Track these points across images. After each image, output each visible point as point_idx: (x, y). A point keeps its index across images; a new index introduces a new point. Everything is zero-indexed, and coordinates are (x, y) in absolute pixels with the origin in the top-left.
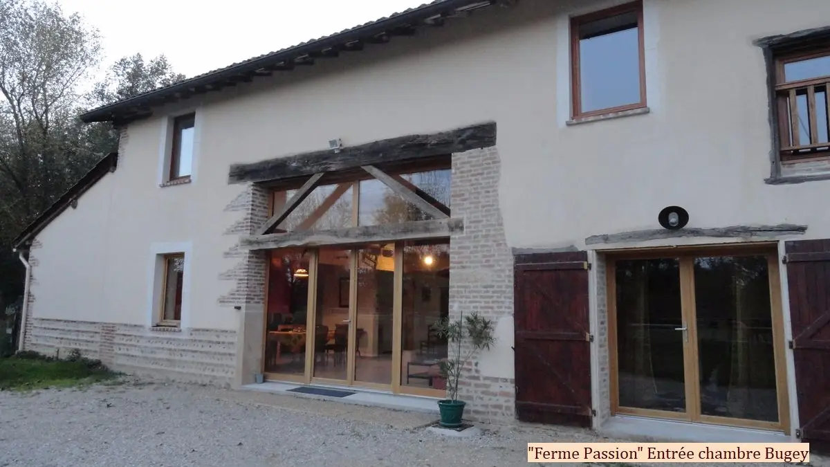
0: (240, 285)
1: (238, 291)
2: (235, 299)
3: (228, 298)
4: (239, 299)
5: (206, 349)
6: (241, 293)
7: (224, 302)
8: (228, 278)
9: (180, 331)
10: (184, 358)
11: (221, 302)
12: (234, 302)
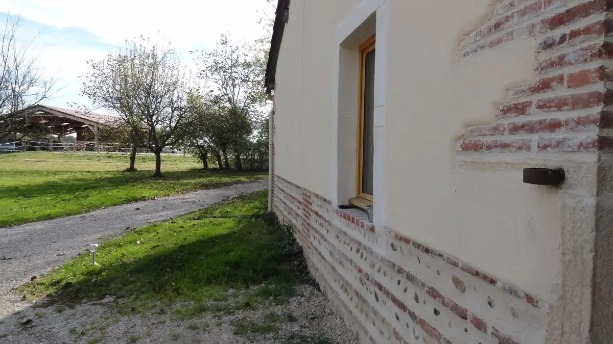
0: (553, 54)
1: (545, 85)
2: (531, 128)
3: (496, 130)
4: (554, 126)
5: (424, 311)
6: (561, 92)
7: (476, 147)
8: (495, 36)
9: (372, 229)
10: (378, 307)
11: (467, 148)
12: (524, 147)
